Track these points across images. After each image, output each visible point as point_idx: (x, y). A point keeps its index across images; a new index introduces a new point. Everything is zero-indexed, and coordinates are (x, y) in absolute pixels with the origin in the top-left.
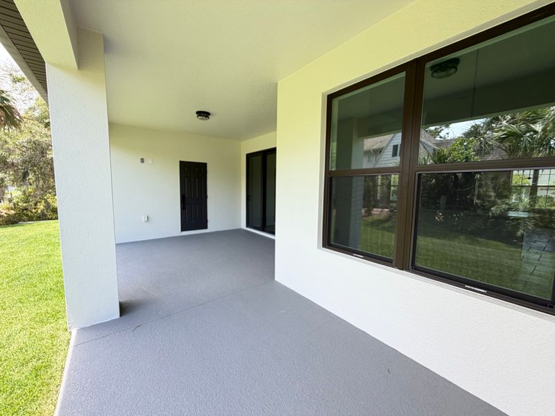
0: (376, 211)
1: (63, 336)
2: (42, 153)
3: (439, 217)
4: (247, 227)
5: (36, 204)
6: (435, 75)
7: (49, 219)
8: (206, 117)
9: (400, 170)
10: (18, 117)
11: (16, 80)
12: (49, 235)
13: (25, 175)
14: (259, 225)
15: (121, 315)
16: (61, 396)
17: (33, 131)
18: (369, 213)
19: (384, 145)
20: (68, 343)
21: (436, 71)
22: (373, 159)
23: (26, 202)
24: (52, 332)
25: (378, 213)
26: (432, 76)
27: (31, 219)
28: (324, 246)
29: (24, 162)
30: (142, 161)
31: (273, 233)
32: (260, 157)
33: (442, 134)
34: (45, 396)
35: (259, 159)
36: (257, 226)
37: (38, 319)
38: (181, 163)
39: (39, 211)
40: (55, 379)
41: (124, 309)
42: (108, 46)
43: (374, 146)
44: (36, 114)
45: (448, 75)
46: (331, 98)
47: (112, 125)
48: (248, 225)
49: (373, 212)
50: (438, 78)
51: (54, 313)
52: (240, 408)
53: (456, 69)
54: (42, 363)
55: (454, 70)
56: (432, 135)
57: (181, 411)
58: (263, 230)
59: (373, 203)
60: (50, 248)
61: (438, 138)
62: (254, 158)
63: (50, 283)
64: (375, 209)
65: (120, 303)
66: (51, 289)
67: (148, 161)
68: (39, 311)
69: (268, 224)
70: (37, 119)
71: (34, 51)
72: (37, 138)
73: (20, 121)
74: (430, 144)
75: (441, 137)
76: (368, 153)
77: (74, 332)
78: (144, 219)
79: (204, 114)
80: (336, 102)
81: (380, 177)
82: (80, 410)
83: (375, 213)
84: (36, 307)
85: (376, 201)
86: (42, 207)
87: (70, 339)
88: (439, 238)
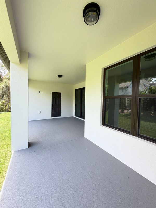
0: (126, 111)
1: (9, 153)
2: (8, 89)
3: (152, 114)
4: (75, 116)
5: (5, 106)
6: (146, 60)
7: (9, 112)
8: (61, 77)
9: (132, 96)
10: (2, 78)
11: (2, 66)
12: (8, 117)
13: (3, 96)
14: (79, 116)
15: (29, 147)
16: (6, 176)
17: (6, 82)
18: (123, 112)
19: (129, 85)
20: (11, 156)
21: (147, 58)
22: (124, 91)
23: (2, 106)
24: (6, 151)
25: (126, 112)
26: (145, 60)
27: (3, 111)
28: (103, 125)
29: (3, 92)
30: (39, 92)
31: (84, 118)
32: (80, 90)
33: (153, 81)
34: (2, 175)
35: (80, 91)
36: (78, 116)
37: (2, 147)
38: (52, 93)
39: (6, 109)
40: (5, 169)
41: (30, 145)
42: (29, 55)
43: (124, 85)
44: (8, 77)
45: (152, 60)
46: (105, 70)
47: (29, 80)
48: (75, 115)
49: (124, 111)
50: (147, 61)
51: (7, 145)
52: (68, 187)
53: (155, 57)
54: (2, 162)
55: (154, 58)
56: (148, 81)
57: (46, 186)
58: (81, 117)
59: (124, 108)
60: (8, 121)
61: (151, 82)
62: (78, 91)
63: (7, 134)
64: (125, 110)
65: (29, 142)
66: (7, 136)
67: (41, 92)
68: (3, 144)
69: (82, 115)
70: (8, 79)
71: (7, 58)
72: (7, 84)
73: (3, 79)
74: (147, 84)
75: (152, 82)
76: (122, 88)
77: (13, 152)
78: (39, 112)
79: (60, 76)
80: (107, 71)
81: (127, 99)
82: (12, 181)
83: (125, 111)
84: (2, 142)
85: (126, 107)
86: (7, 107)
87: (11, 155)
88: (152, 123)
